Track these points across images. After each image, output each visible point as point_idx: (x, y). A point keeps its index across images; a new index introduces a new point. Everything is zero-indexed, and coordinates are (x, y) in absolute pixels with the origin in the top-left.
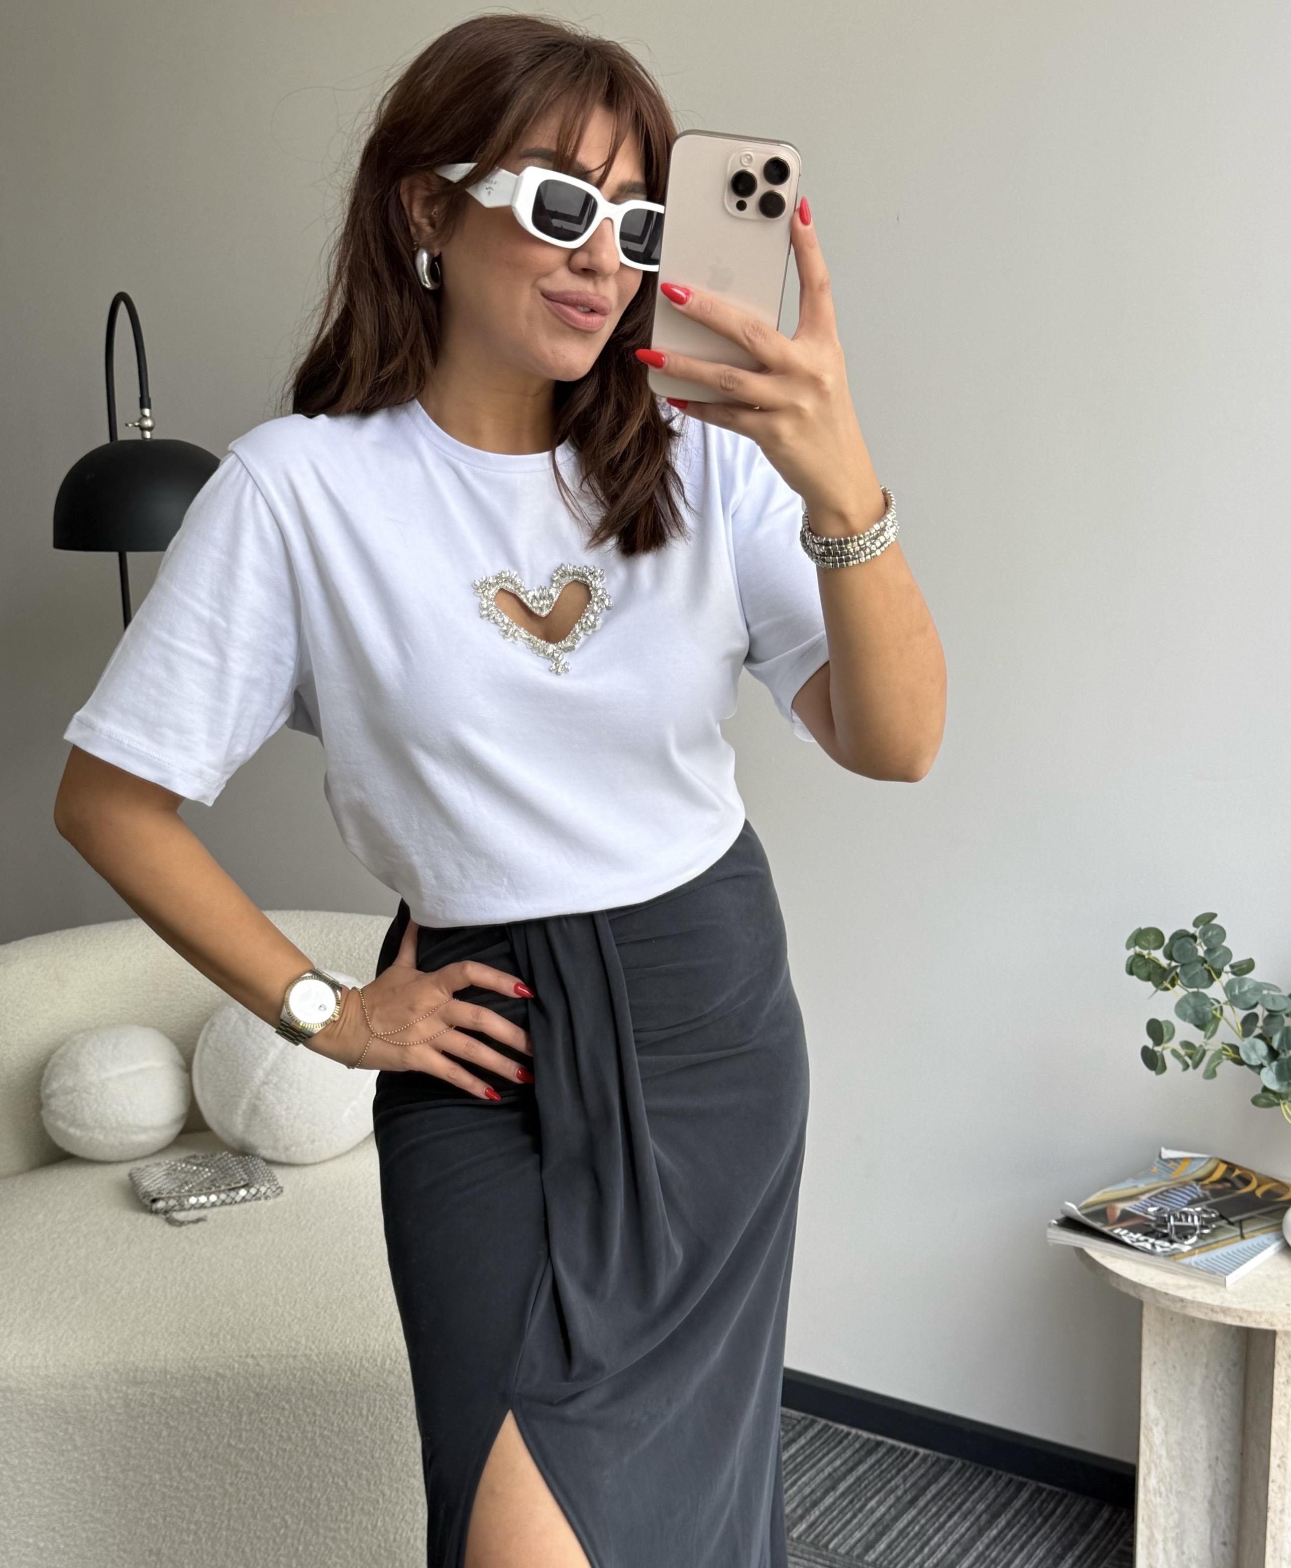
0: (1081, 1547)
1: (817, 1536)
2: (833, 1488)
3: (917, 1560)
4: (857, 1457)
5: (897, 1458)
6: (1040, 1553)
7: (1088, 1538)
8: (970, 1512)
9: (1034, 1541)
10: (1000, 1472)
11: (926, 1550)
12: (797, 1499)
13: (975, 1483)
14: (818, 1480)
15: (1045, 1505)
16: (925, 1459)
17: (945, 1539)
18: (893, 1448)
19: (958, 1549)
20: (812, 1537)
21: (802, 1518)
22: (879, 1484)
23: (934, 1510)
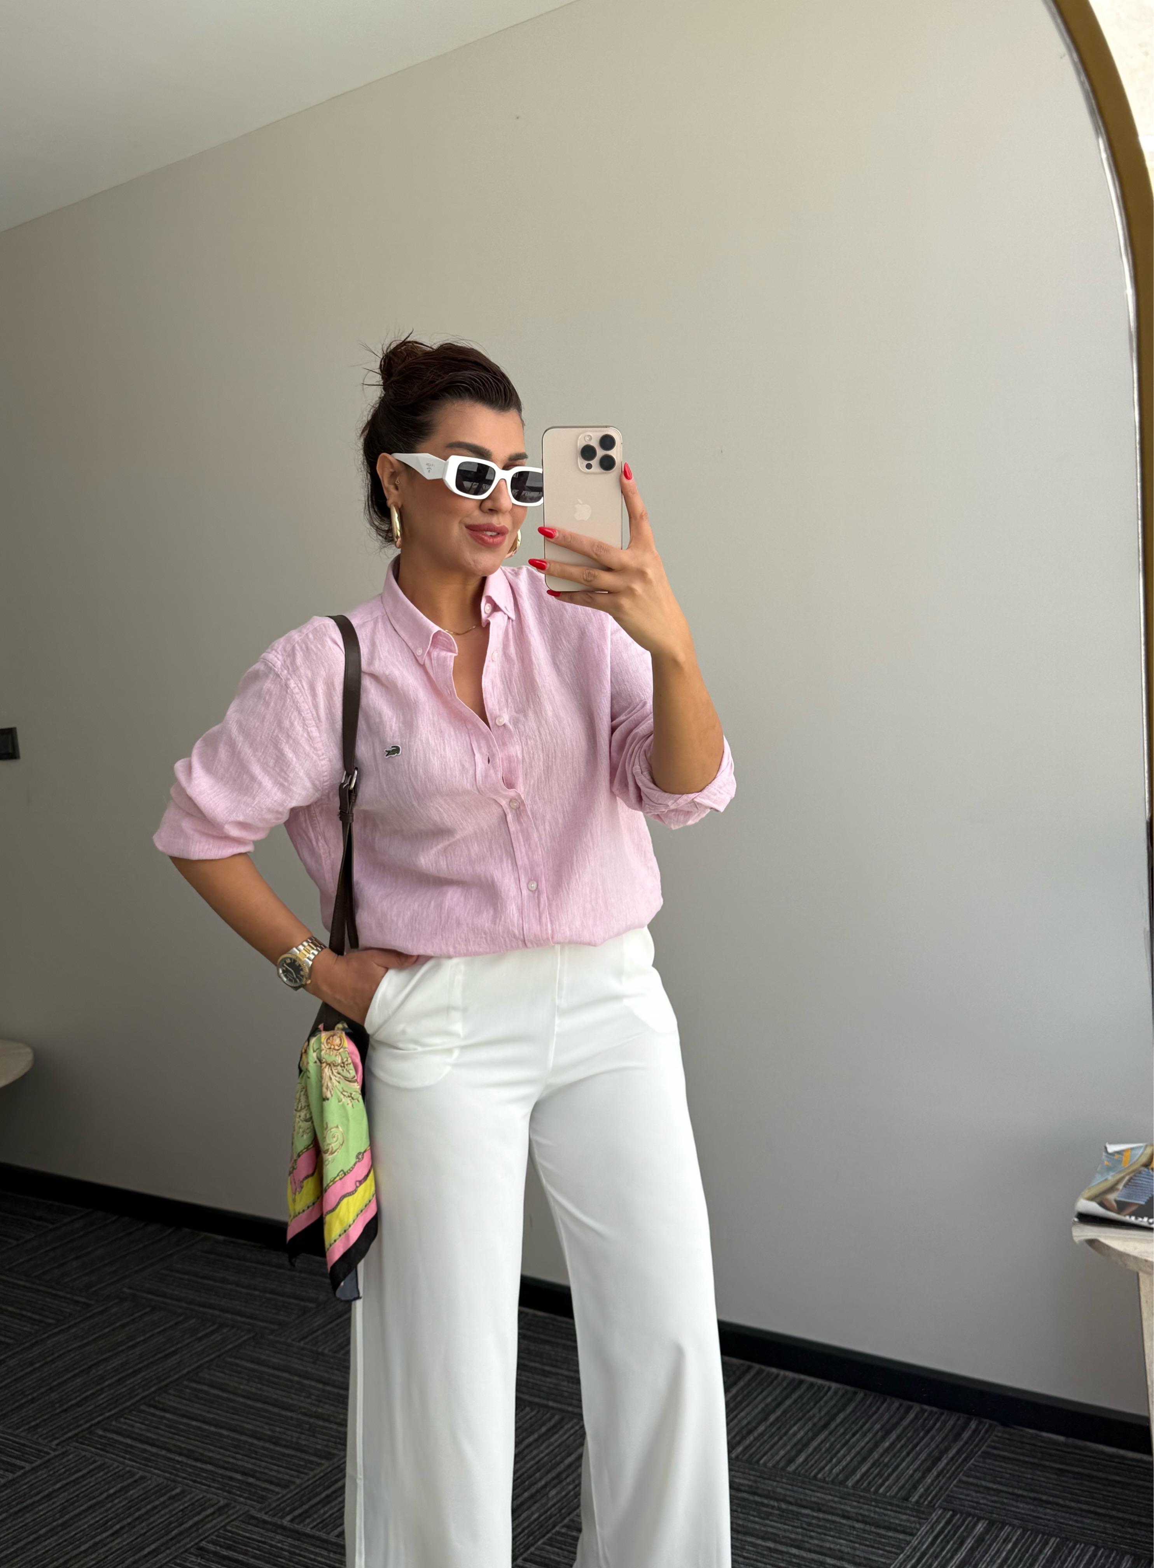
0: (953, 1450)
4: (785, 1394)
5: (816, 1393)
6: (922, 1456)
7: (960, 1444)
8: (869, 1430)
10: (894, 1400)
11: (834, 1460)
15: (927, 1423)
16: (837, 1393)
17: (849, 1451)
18: (813, 1386)
19: (859, 1458)
20: (747, 1456)
22: (801, 1415)
23: (842, 1431)
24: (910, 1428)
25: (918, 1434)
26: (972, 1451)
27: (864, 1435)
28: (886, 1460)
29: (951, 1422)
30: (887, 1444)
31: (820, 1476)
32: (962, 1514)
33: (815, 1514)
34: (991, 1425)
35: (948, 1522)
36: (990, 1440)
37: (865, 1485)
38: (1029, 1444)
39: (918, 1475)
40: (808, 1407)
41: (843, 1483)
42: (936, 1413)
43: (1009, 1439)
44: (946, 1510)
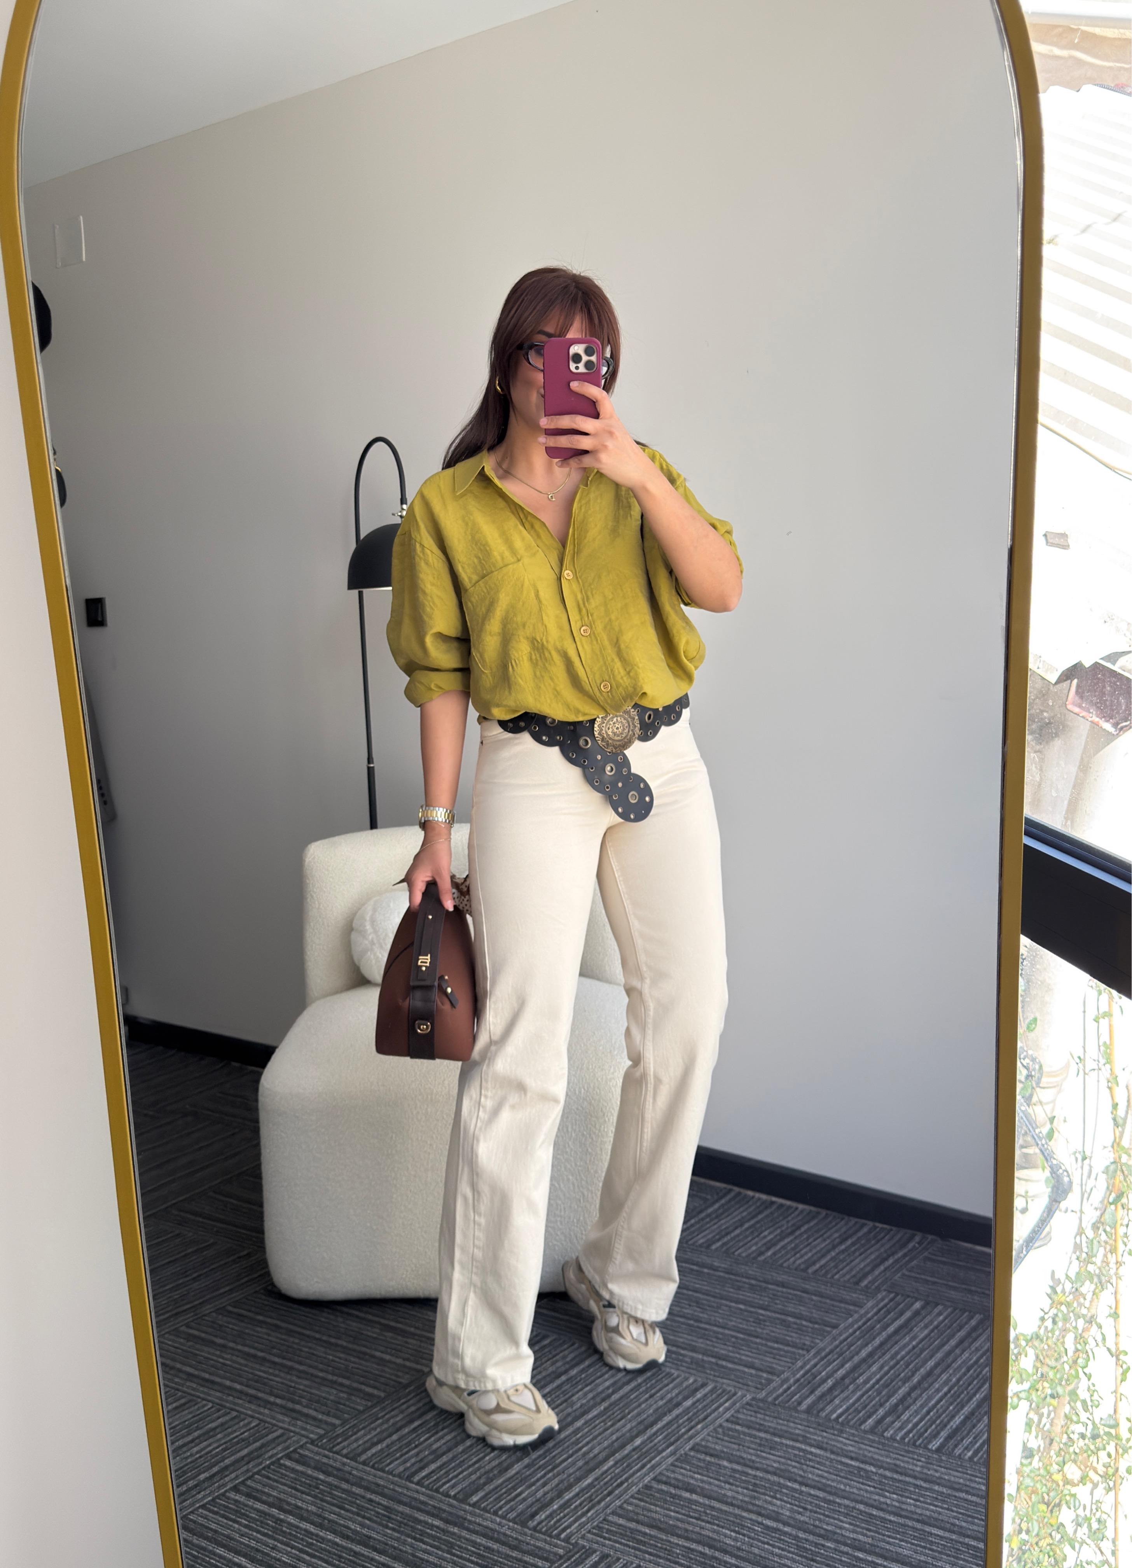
0: (900, 1254)
1: (727, 1249)
2: (742, 1225)
3: (792, 1260)
5: (784, 1211)
6: (873, 1257)
7: (905, 1251)
8: (828, 1238)
9: (869, 1252)
10: (851, 1218)
11: (798, 1255)
12: (717, 1231)
13: (834, 1224)
14: (731, 1222)
15: (878, 1235)
16: (804, 1212)
17: (810, 1250)
18: (783, 1206)
19: (819, 1255)
20: (724, 1249)
21: (719, 1240)
22: (771, 1224)
23: (805, 1236)
24: (864, 1238)
25: (871, 1242)
26: (915, 1255)
27: (824, 1240)
28: (841, 1257)
29: (900, 1236)
30: (843, 1247)
31: (785, 1265)
32: (902, 1295)
33: (780, 1289)
34: (932, 1239)
35: (891, 1300)
36: (931, 1249)
37: (823, 1271)
39: (868, 1269)
40: (779, 1220)
41: (805, 1270)
42: (887, 1229)
44: (890, 1292)
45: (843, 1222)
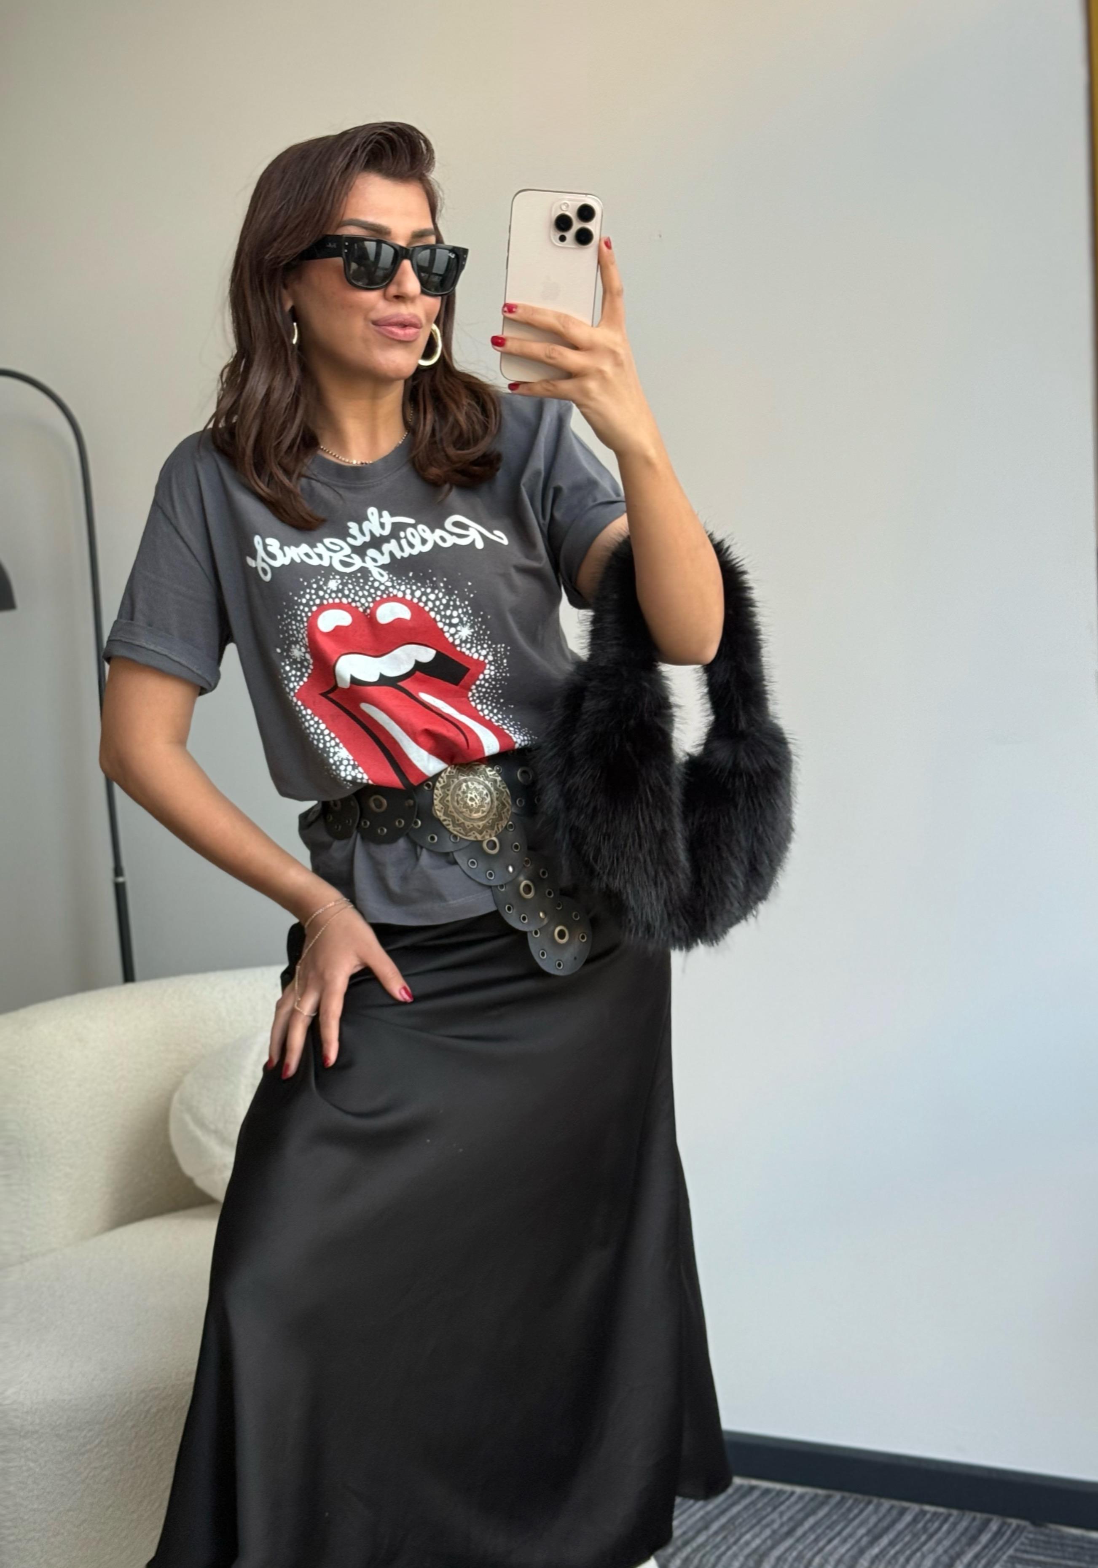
0: (970, 1555)
4: (730, 1501)
5: (772, 1499)
15: (929, 1525)
16: (801, 1497)
18: (767, 1491)
24: (906, 1532)
25: (919, 1538)
26: (994, 1555)
27: (845, 1541)
29: (964, 1524)
30: (876, 1550)
34: (1018, 1526)
36: (1017, 1544)
38: (1073, 1546)
40: (764, 1513)
42: (941, 1514)
43: (1044, 1542)
45: (871, 1507)
